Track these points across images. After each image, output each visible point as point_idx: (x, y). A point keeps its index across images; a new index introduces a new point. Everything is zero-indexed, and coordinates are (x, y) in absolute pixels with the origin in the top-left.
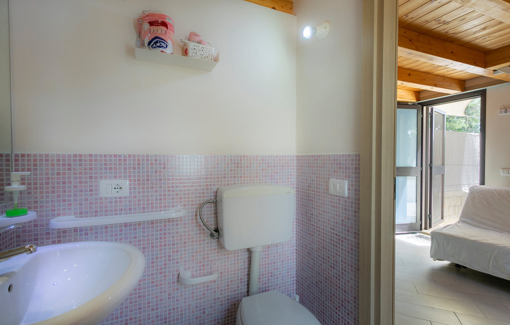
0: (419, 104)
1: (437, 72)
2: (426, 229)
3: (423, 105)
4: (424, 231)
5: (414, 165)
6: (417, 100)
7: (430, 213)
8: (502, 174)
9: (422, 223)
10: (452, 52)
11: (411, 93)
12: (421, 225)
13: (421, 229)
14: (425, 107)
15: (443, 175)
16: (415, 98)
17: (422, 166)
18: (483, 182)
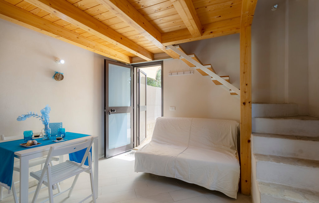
0: (132, 65)
1: (139, 43)
2: (137, 146)
3: (134, 66)
4: (135, 148)
5: (129, 105)
6: (131, 63)
7: (139, 136)
8: (170, 110)
9: (134, 143)
10: (144, 23)
11: (128, 57)
12: (134, 145)
13: (134, 147)
14: (135, 68)
15: (146, 111)
16: (129, 61)
17: (134, 106)
18: (162, 115)
